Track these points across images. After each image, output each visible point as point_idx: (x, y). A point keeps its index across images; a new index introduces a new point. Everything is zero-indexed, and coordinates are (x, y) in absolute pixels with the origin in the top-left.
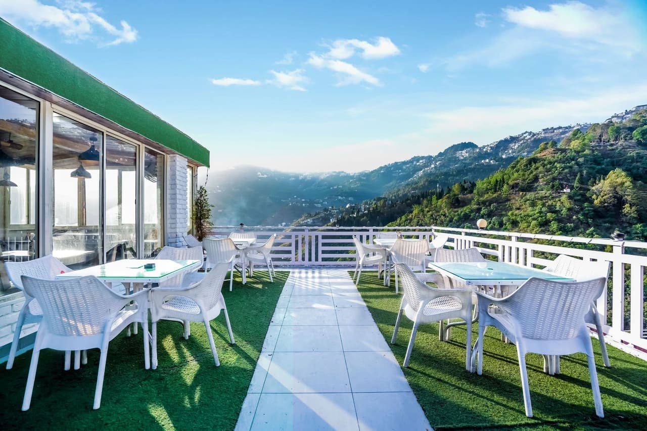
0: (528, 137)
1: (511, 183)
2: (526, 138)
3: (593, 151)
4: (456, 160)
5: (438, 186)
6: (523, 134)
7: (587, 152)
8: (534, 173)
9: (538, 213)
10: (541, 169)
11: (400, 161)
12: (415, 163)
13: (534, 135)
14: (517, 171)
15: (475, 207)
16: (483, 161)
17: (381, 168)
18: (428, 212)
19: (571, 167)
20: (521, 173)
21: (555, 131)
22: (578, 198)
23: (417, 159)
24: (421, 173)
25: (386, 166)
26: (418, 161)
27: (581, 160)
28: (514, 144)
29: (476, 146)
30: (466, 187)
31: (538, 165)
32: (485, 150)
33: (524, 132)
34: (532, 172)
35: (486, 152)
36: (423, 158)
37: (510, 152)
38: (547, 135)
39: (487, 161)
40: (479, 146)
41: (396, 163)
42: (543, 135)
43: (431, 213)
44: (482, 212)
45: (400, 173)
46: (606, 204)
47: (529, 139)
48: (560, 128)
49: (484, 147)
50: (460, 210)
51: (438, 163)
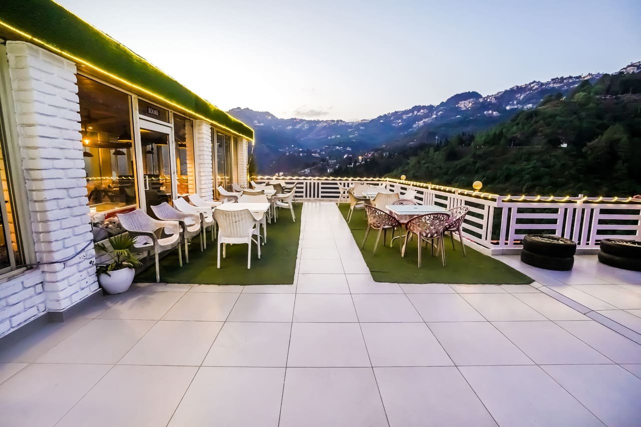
0: (536, 87)
1: (509, 136)
2: (534, 88)
3: (598, 104)
4: (458, 111)
5: (437, 137)
6: (530, 84)
7: (591, 105)
8: (534, 126)
9: (531, 167)
10: (542, 122)
11: (401, 110)
12: (415, 113)
13: (542, 84)
14: (517, 124)
15: (472, 160)
16: (485, 112)
17: (380, 117)
18: (425, 164)
19: (571, 121)
20: (520, 126)
21: (565, 81)
22: (575, 153)
23: (417, 108)
24: (421, 123)
25: (385, 115)
26: (419, 111)
27: (583, 114)
28: (519, 95)
29: (480, 96)
30: (464, 139)
31: (539, 118)
32: (488, 100)
33: (532, 82)
34: (531, 126)
35: (490, 103)
36: (424, 107)
37: (515, 103)
38: (555, 85)
39: (490, 112)
40: (484, 96)
41: (396, 112)
42: (551, 85)
43: (426, 165)
44: (477, 166)
45: (400, 123)
46: (599, 160)
47: (536, 89)
48: (571, 77)
49: (488, 97)
50: (456, 162)
51: (439, 114)
